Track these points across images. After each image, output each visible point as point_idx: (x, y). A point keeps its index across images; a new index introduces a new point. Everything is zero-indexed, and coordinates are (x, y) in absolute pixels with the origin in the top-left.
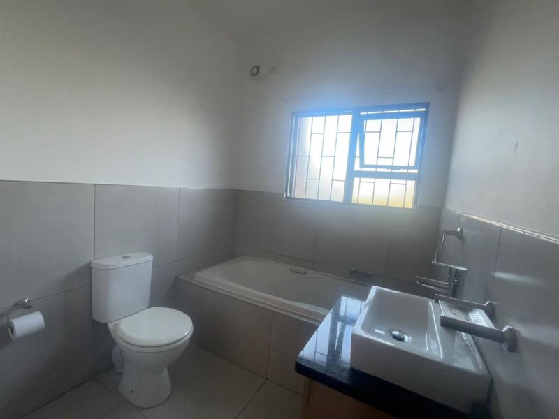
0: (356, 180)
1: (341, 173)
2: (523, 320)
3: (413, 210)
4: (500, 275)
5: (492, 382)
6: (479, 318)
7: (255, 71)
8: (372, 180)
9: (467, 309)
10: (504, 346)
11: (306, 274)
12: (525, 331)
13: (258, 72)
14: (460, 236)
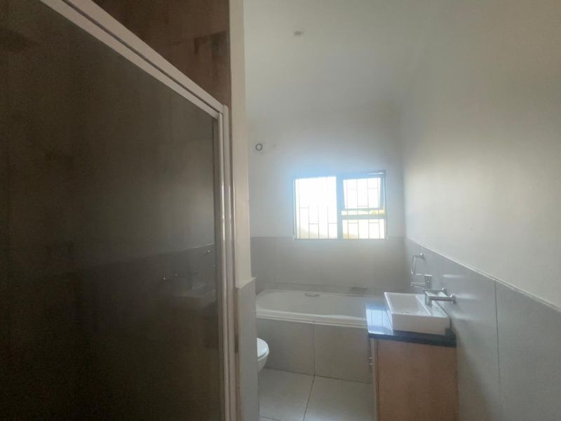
0: (345, 222)
1: (334, 219)
2: (457, 293)
3: (385, 239)
4: (445, 276)
5: (451, 320)
6: (442, 295)
7: (259, 147)
8: (356, 221)
9: (436, 292)
10: (452, 302)
11: (317, 296)
12: (458, 296)
13: (261, 148)
14: (422, 257)
